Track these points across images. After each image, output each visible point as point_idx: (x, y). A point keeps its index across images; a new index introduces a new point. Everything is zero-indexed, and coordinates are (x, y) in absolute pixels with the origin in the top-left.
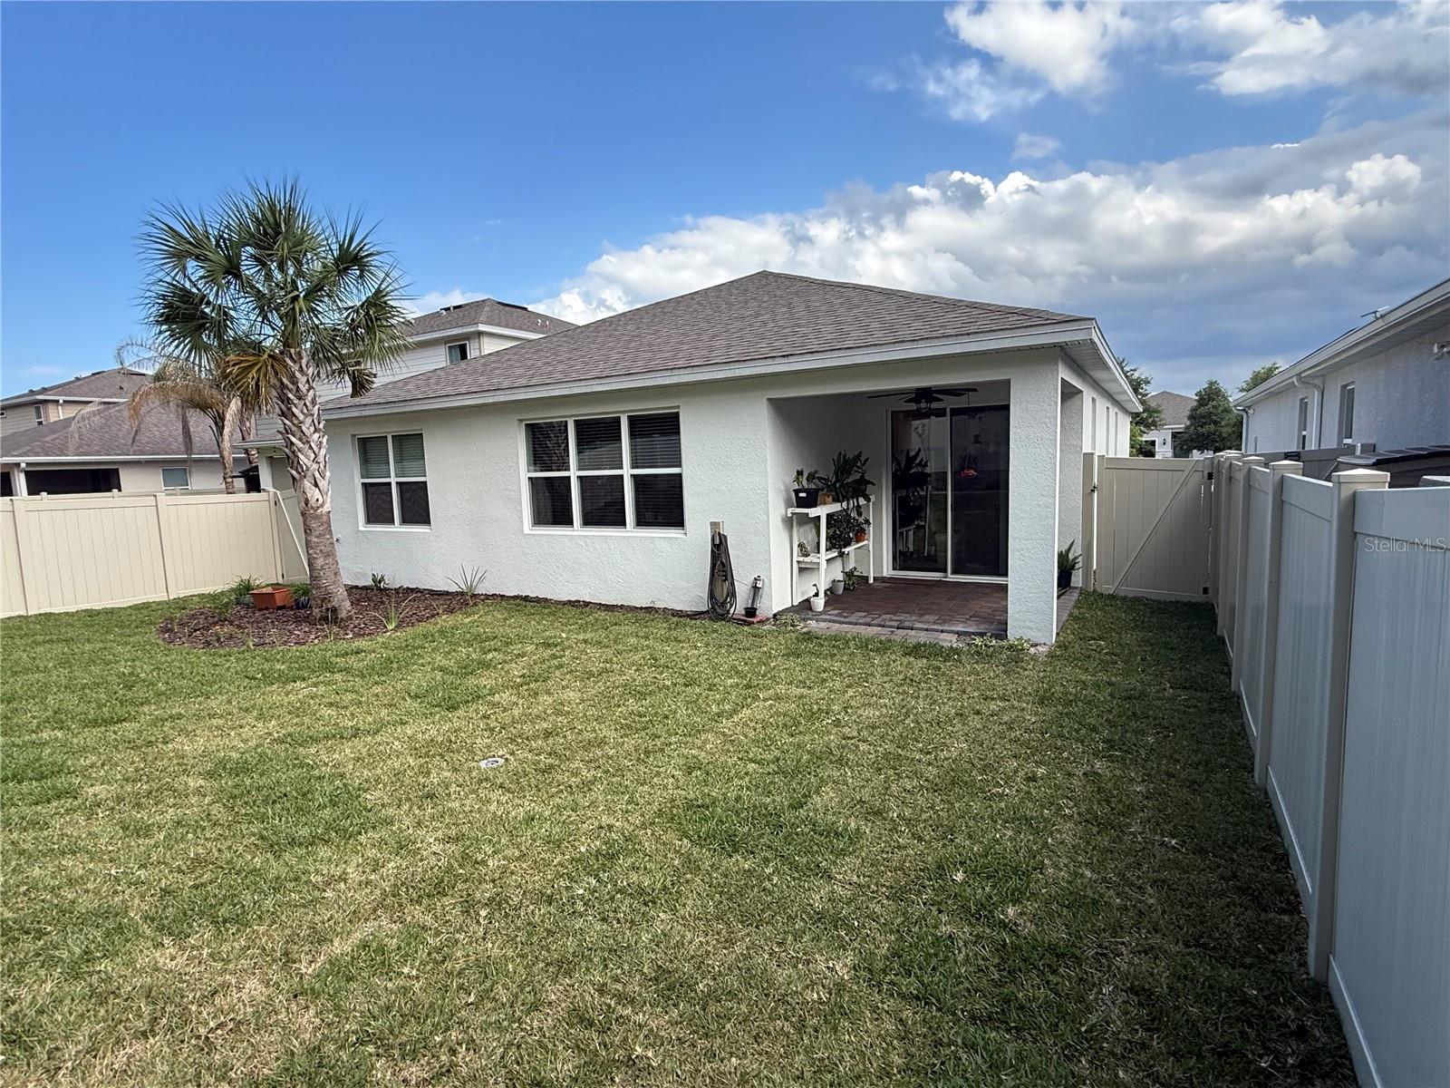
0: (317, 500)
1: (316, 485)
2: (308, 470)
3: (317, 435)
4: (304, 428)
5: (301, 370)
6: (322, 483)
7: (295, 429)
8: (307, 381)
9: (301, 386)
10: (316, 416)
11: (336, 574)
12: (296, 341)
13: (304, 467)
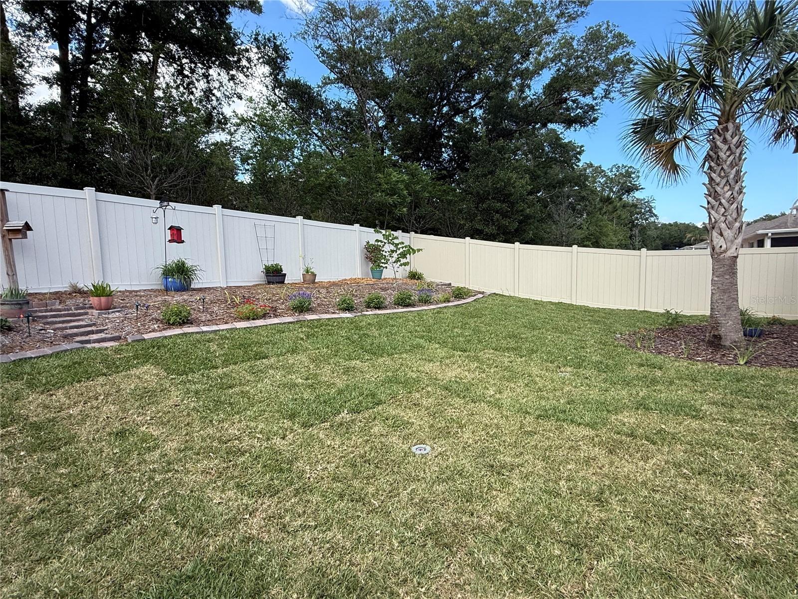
0: (721, 247)
1: (721, 235)
2: (716, 222)
3: (730, 193)
4: (718, 189)
5: (725, 141)
6: (728, 233)
7: (712, 190)
8: (729, 149)
9: (722, 154)
10: (732, 176)
11: (729, 308)
12: (727, 117)
13: (713, 220)
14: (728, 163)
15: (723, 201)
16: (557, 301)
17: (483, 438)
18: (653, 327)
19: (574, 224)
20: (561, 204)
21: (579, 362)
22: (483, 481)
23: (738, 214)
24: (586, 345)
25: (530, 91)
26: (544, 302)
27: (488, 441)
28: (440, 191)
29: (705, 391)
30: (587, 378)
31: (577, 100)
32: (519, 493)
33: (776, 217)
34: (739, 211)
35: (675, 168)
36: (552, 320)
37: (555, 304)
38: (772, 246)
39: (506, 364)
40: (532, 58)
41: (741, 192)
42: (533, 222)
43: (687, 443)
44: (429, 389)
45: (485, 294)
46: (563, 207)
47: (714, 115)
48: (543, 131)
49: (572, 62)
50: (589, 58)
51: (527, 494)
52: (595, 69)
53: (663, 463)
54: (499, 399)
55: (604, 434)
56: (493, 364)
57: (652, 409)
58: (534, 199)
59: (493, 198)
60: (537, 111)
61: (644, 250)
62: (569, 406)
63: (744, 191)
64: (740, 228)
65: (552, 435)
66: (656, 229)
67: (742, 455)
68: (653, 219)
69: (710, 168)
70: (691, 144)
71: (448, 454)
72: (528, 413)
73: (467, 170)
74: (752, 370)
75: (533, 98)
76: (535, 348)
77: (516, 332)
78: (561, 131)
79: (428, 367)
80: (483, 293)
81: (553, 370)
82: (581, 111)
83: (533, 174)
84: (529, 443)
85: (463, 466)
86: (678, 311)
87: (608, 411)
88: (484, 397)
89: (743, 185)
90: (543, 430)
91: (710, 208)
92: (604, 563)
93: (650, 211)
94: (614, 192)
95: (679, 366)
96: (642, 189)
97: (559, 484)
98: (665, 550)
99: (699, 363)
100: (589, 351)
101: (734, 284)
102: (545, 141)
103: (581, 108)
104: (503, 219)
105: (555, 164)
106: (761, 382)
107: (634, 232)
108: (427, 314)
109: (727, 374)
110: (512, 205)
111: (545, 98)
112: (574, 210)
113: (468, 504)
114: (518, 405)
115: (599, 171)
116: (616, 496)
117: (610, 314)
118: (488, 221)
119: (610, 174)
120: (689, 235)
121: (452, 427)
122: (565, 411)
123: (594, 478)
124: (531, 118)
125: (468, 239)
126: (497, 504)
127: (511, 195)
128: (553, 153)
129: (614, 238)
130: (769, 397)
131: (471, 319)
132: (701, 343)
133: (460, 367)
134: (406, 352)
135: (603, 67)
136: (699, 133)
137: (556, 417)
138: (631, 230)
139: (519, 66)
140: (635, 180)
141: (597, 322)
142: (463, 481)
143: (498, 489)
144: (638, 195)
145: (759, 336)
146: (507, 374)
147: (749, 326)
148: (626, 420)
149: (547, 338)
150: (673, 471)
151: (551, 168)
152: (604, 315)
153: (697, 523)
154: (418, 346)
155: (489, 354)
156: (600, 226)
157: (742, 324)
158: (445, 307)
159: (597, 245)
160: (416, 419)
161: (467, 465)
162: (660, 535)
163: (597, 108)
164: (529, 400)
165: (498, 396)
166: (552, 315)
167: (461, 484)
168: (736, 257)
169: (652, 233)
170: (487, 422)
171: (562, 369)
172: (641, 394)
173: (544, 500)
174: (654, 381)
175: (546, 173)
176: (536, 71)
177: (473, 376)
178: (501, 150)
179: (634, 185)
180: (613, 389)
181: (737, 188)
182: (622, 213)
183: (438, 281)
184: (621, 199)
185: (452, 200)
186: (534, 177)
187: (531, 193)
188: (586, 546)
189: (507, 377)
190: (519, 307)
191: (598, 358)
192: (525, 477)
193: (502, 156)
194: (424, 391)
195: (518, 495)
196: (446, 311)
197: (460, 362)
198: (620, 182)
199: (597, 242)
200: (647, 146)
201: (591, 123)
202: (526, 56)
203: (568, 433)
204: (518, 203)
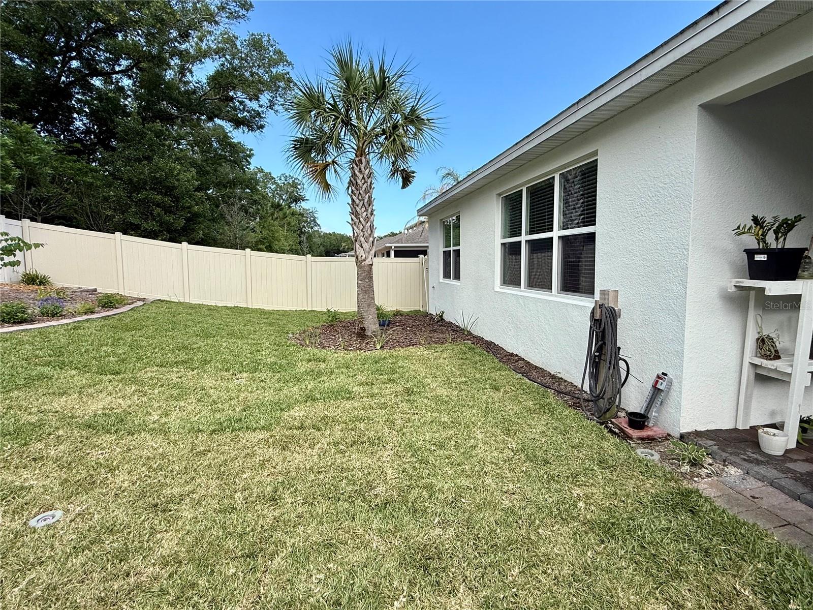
0: (362, 256)
1: (362, 246)
2: (357, 236)
3: (365, 213)
4: (358, 209)
5: (360, 171)
6: (365, 245)
7: (354, 210)
8: (363, 178)
9: (359, 181)
10: (366, 200)
11: (369, 306)
12: (360, 152)
13: (356, 234)
14: (363, 189)
15: (362, 219)
16: (233, 306)
17: (143, 476)
18: (318, 324)
19: (247, 227)
20: (233, 205)
21: (254, 366)
22: (144, 527)
23: (372, 231)
24: (261, 348)
25: (192, 76)
26: (219, 307)
27: (150, 477)
28: (72, 168)
29: (355, 375)
30: (262, 381)
31: (244, 102)
32: (191, 525)
33: (396, 234)
34: (372, 228)
35: (327, 187)
36: (227, 326)
37: (231, 308)
38: (395, 257)
39: (175, 381)
40: (193, 41)
41: (372, 214)
42: (203, 220)
43: (343, 423)
44: (61, 432)
45: (146, 302)
46: (236, 208)
47: (353, 148)
48: (210, 124)
49: (237, 62)
50: (253, 63)
51: (199, 522)
52: (259, 76)
53: (326, 445)
54: (166, 423)
55: (277, 432)
56: (157, 384)
57: (317, 399)
58: (202, 196)
59: (151, 189)
60: (201, 102)
61: (309, 256)
62: (244, 413)
63: (374, 213)
64: (373, 242)
65: (227, 448)
66: (320, 237)
67: (379, 421)
68: (316, 228)
69: (352, 191)
70: (338, 169)
71: (91, 511)
72: (200, 431)
73: (114, 149)
74: (384, 353)
75: (196, 85)
76: (208, 358)
77: (186, 343)
78: (229, 129)
79: (58, 404)
80: (143, 300)
81: (228, 379)
82: (248, 115)
83: (201, 169)
84: (201, 464)
85: (115, 519)
86: (336, 309)
87: (282, 410)
88: (145, 425)
89: (374, 208)
90: (217, 446)
91: (353, 224)
92: (278, 559)
93: (314, 221)
94: (283, 200)
95: (338, 357)
96: (307, 200)
97: (234, 498)
98: (327, 522)
99: (351, 352)
100: (264, 353)
101: (371, 286)
102: (212, 136)
103: (248, 112)
104: (165, 214)
105: (225, 162)
106: (390, 361)
107: (302, 239)
108: (56, 332)
109: (369, 358)
110: (177, 199)
111: (210, 90)
112: (246, 212)
113: (122, 564)
114: (189, 425)
115: (268, 177)
116: (288, 489)
117: (283, 315)
118: (146, 215)
119: (279, 182)
120: (344, 244)
121: (99, 474)
122: (241, 420)
123: (269, 479)
124: (195, 107)
125: (118, 234)
126: (163, 547)
127: (175, 188)
128: (223, 150)
129: (285, 243)
130: (394, 372)
131: (127, 333)
132: (353, 335)
133: (110, 394)
134: (18, 388)
135: (266, 77)
136: (343, 160)
137: (231, 428)
138: (300, 237)
139: (177, 44)
140: (301, 191)
141: (271, 324)
142: (115, 538)
143: (164, 529)
144: (304, 204)
145: (388, 325)
146: (175, 392)
147: (383, 318)
148: (297, 414)
149: (222, 345)
150: (333, 450)
151: (221, 166)
152: (278, 317)
153: (350, 488)
154: (41, 377)
155: (152, 372)
156: (272, 231)
157: (378, 317)
158: (87, 320)
159: (270, 249)
160: (36, 479)
161: (120, 516)
162: (324, 511)
163: (264, 116)
164: (203, 416)
165: (164, 420)
166: (228, 320)
167: (111, 544)
168: (372, 265)
169: (317, 240)
170: (149, 454)
171: (238, 376)
172: (309, 387)
173: (218, 522)
174: (320, 374)
175: (216, 170)
176: (197, 58)
177: (129, 402)
178: (158, 134)
179: (300, 195)
180: (286, 388)
181: (370, 210)
182: (291, 220)
183: (75, 286)
184: (290, 207)
185: (92, 184)
186: (201, 172)
187: (198, 189)
188: (261, 550)
189: (175, 395)
190: (190, 314)
191: (273, 360)
192: (197, 504)
193: (160, 141)
194: (52, 437)
195: (188, 527)
196: (88, 325)
197: (110, 388)
198: (288, 191)
199: (270, 246)
200: (305, 163)
201: (258, 128)
202: (185, 36)
203: (244, 441)
204: (184, 199)
